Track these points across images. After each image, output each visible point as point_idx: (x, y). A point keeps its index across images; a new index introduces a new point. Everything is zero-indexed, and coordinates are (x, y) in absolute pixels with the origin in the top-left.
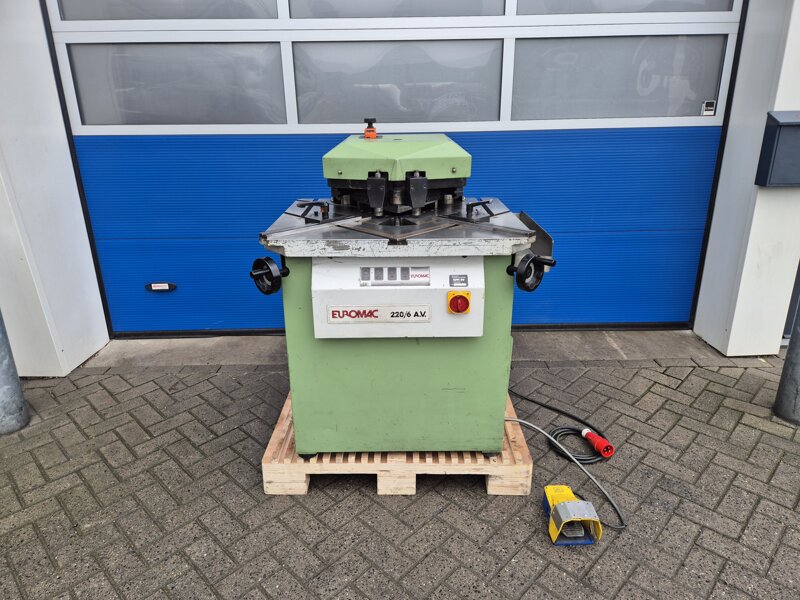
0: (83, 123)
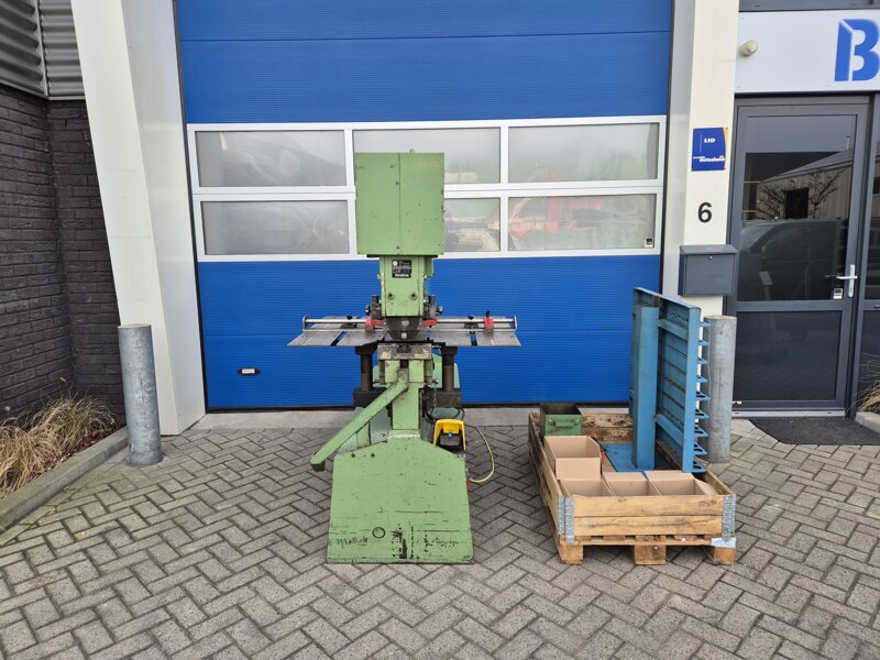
0: (206, 253)
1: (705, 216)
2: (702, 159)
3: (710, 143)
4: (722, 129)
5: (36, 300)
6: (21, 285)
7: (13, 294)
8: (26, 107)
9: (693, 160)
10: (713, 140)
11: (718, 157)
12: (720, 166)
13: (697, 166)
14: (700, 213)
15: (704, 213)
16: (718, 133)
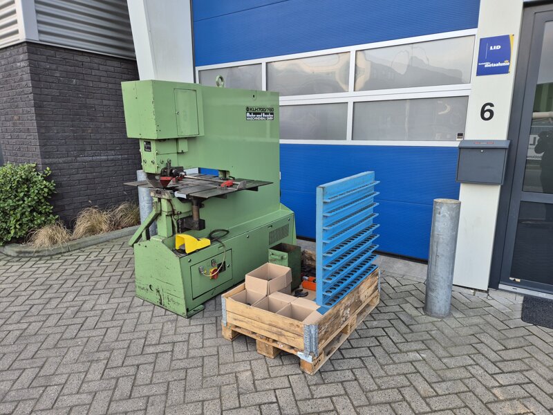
1: (487, 115)
2: (487, 65)
3: (496, 50)
4: (508, 36)
5: (126, 156)
6: (118, 148)
7: (113, 152)
8: (124, 65)
9: (478, 65)
10: (498, 47)
11: (502, 62)
12: (505, 70)
13: (482, 71)
14: (483, 112)
15: (487, 112)
16: (504, 40)
